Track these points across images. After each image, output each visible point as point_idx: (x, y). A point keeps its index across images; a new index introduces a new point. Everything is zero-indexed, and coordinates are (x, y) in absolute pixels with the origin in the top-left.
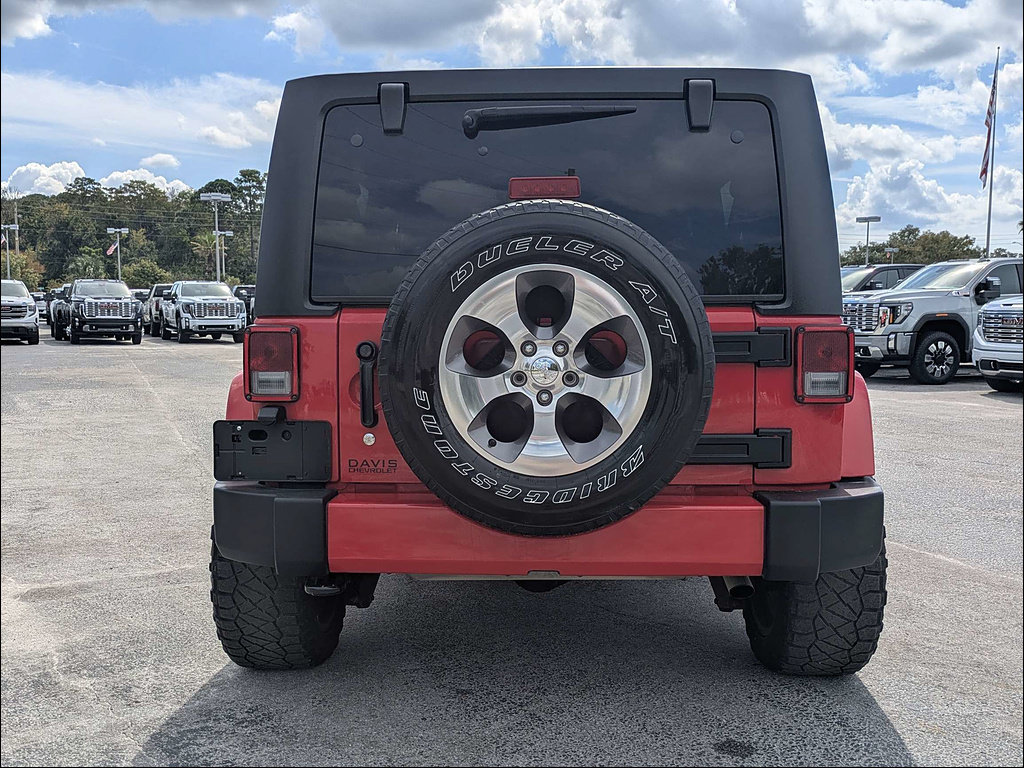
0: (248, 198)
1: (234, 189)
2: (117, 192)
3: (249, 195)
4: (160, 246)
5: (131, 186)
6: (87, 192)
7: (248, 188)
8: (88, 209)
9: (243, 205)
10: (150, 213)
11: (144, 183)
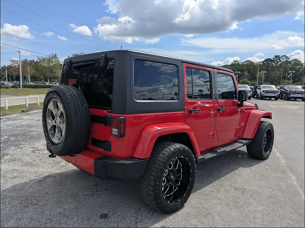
0: (276, 63)
1: (272, 60)
2: (243, 63)
3: (276, 62)
4: (251, 75)
5: (246, 61)
6: (236, 63)
7: (276, 60)
8: (236, 67)
9: (274, 64)
10: (250, 68)
11: (249, 61)
